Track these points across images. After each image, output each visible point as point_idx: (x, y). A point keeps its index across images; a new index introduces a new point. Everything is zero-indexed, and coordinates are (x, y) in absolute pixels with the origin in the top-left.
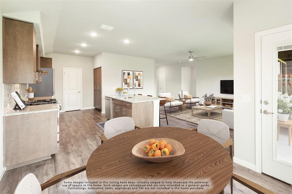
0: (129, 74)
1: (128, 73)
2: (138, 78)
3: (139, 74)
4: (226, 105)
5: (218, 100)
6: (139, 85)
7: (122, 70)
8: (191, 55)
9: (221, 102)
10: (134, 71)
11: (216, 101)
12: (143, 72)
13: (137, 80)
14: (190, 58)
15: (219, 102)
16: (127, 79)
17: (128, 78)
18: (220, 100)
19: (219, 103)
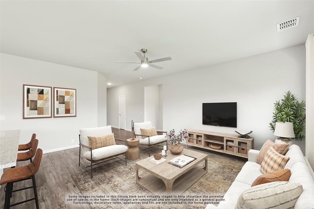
0: (41, 92)
1: (38, 90)
2: (64, 100)
3: (67, 93)
4: (211, 146)
5: (198, 136)
6: (68, 111)
7: (24, 85)
8: (144, 57)
9: (203, 139)
10: (54, 88)
11: (195, 137)
12: (76, 90)
13: (63, 102)
14: (142, 62)
15: (199, 138)
16: (37, 101)
17: (40, 99)
18: (201, 136)
19: (200, 141)
